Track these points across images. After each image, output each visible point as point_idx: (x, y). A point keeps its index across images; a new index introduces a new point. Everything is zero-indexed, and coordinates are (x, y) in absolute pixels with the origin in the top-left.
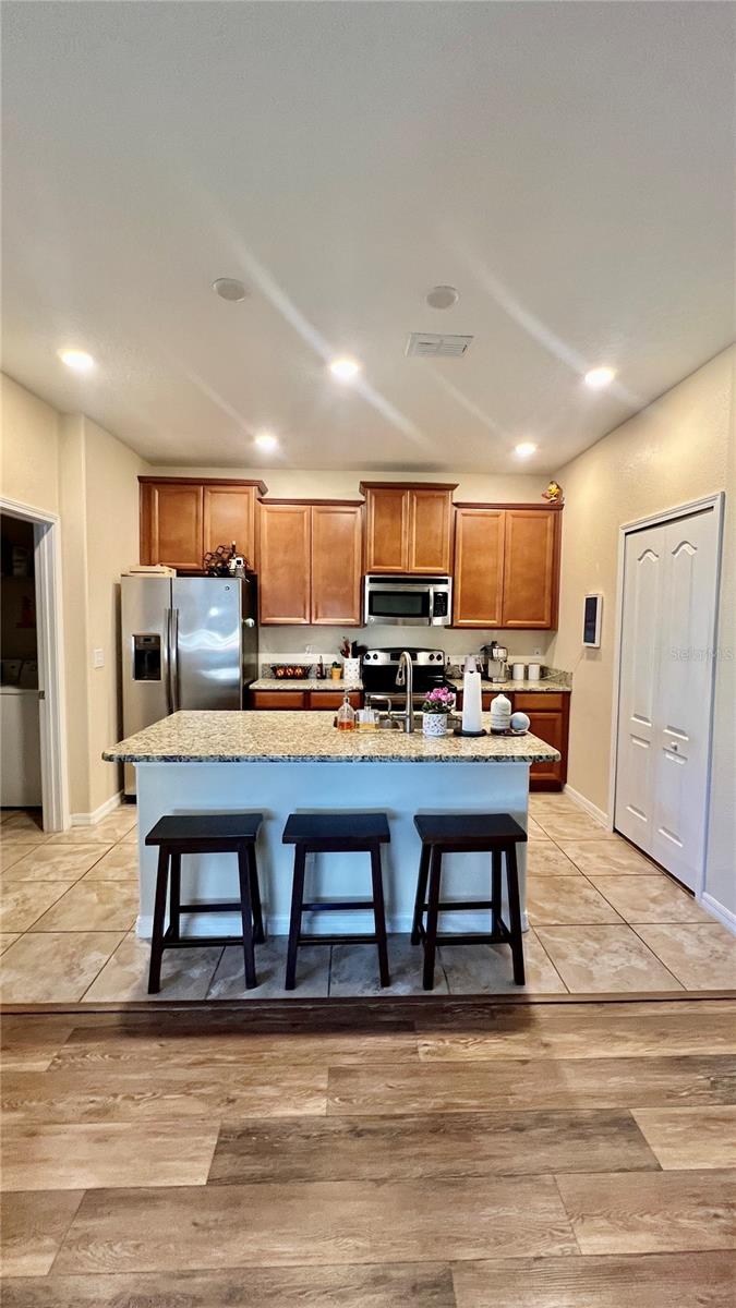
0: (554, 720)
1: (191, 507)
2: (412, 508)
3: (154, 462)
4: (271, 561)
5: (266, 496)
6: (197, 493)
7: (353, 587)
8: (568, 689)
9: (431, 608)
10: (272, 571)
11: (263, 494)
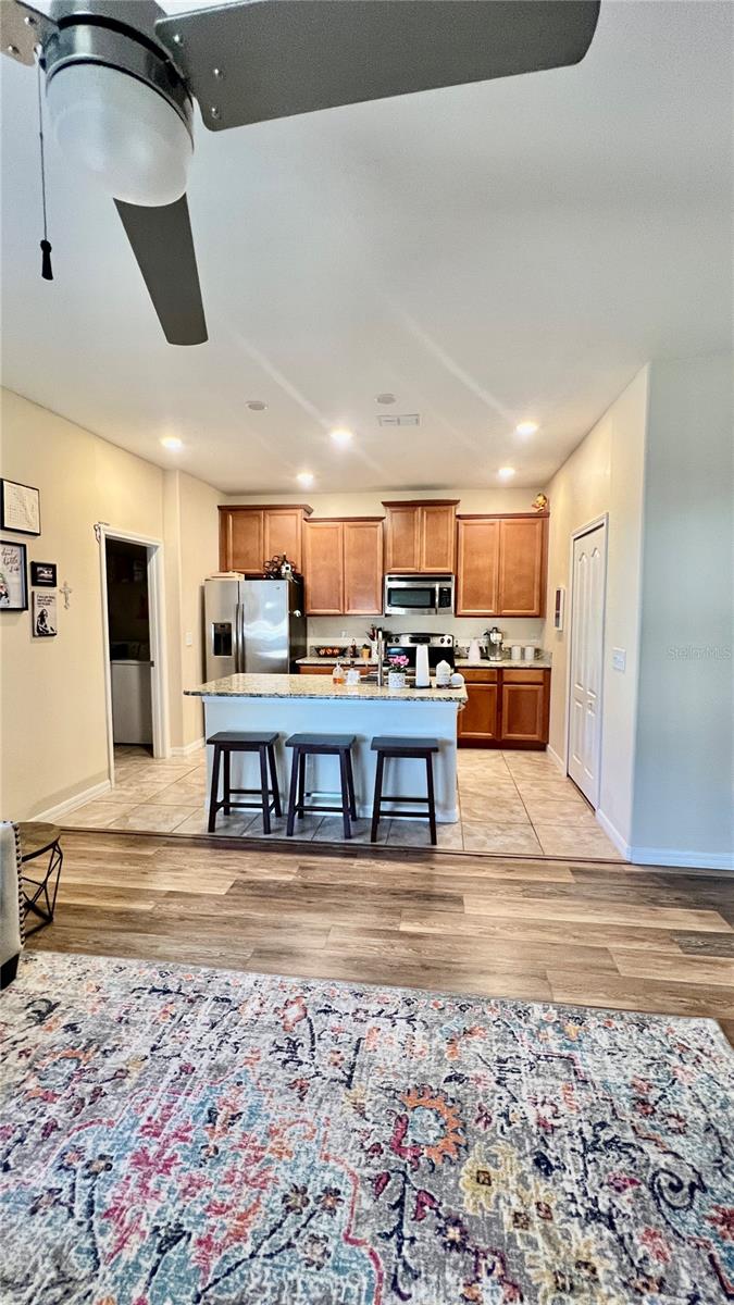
0: (536, 691)
1: (254, 525)
2: (422, 521)
3: (230, 494)
4: (314, 566)
5: (312, 516)
6: (259, 516)
7: (376, 584)
8: (548, 666)
9: (437, 600)
10: (314, 573)
11: (309, 514)
